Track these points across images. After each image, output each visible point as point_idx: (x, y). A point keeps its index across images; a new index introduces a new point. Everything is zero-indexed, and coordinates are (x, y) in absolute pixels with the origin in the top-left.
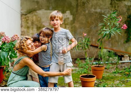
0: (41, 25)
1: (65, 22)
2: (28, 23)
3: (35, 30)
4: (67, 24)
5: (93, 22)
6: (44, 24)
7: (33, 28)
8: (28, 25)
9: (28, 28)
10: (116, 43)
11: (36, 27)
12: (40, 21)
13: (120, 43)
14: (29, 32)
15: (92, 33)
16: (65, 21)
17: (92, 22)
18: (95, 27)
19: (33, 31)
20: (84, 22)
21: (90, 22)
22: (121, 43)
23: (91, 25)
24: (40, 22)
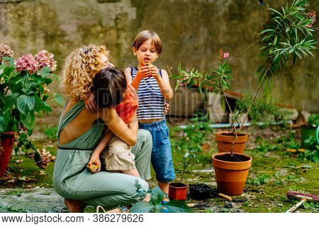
0: (57, 29)
1: (117, 24)
2: (22, 24)
3: (39, 43)
4: (123, 29)
5: (188, 25)
6: (63, 27)
7: (34, 38)
8: (22, 29)
9: (23, 36)
10: (241, 79)
11: (43, 35)
12: (53, 20)
13: (250, 79)
14: (25, 48)
15: (183, 52)
16: (118, 21)
17: (185, 26)
18: (191, 37)
19: (35, 44)
20: (165, 25)
21: (178, 25)
22: (253, 79)
23: (181, 33)
24: (53, 23)
